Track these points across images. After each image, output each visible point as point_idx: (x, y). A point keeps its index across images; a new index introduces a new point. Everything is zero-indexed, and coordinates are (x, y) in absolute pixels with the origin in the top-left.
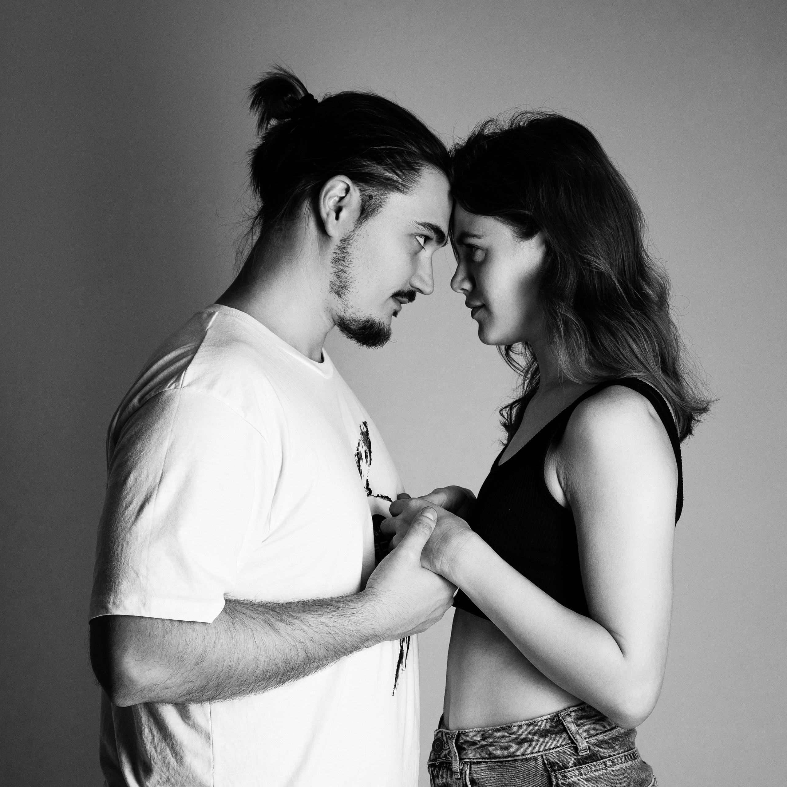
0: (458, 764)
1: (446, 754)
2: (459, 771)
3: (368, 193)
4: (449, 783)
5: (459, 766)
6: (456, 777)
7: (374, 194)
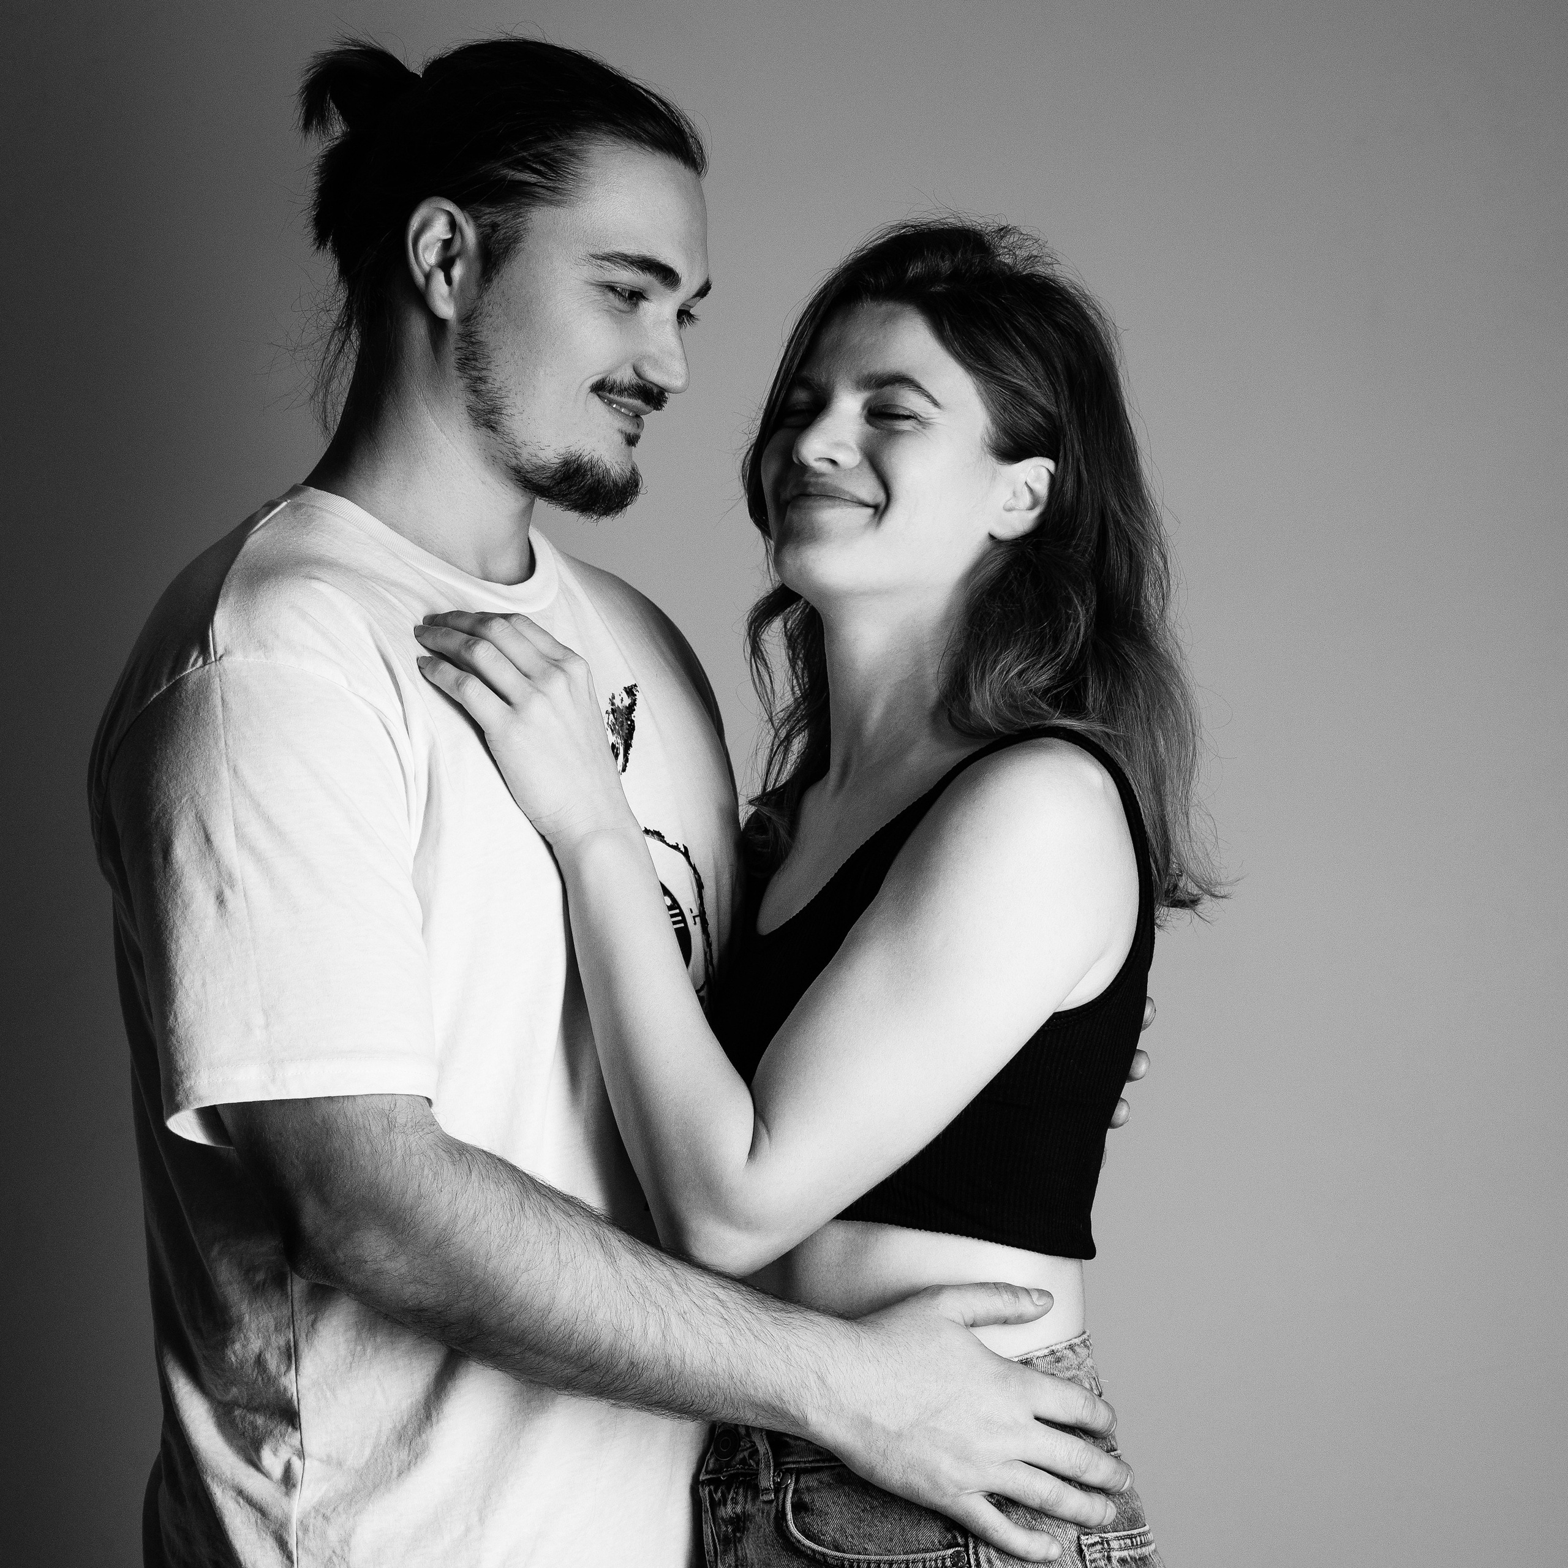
0: (772, 1472)
1: (744, 1456)
2: (772, 1486)
3: (487, 219)
4: (748, 1514)
5: (774, 1476)
6: (765, 1498)
7: (500, 219)
